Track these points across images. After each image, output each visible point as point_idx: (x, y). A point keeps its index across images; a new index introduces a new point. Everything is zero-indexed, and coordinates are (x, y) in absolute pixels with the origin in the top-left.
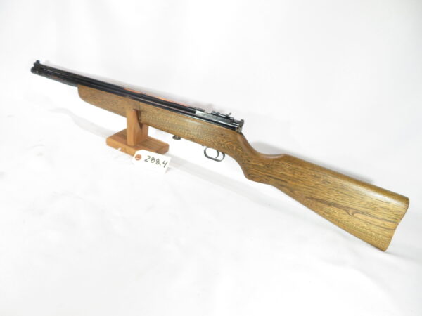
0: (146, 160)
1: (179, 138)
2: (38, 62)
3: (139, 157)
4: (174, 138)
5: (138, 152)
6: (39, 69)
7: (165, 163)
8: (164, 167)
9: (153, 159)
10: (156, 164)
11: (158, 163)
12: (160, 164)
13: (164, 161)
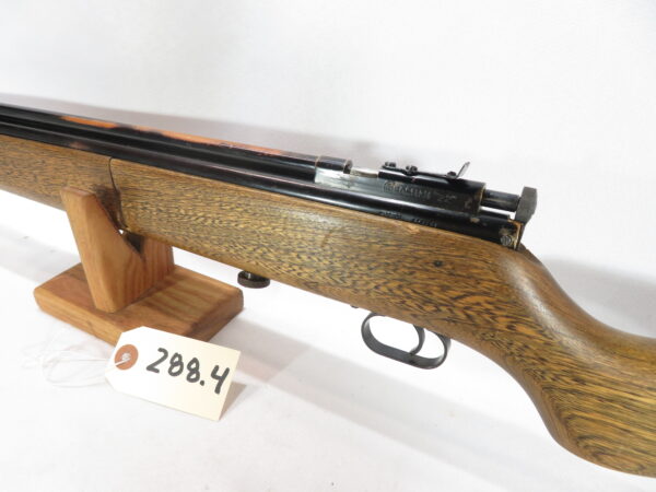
0: (151, 368)
4: (243, 279)
7: (220, 373)
8: (217, 390)
9: (177, 359)
10: (189, 379)
11: (194, 376)
12: (201, 379)
13: (217, 368)
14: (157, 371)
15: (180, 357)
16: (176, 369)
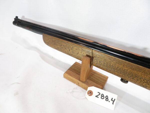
0: (96, 96)
1: (127, 82)
2: (17, 17)
3: (90, 93)
4: (122, 80)
5: (90, 88)
6: (18, 22)
7: (113, 100)
8: (113, 104)
9: (102, 95)
10: (106, 100)
11: (107, 100)
12: (109, 101)
13: (112, 99)
14: (98, 97)
15: (103, 95)
16: (103, 97)
